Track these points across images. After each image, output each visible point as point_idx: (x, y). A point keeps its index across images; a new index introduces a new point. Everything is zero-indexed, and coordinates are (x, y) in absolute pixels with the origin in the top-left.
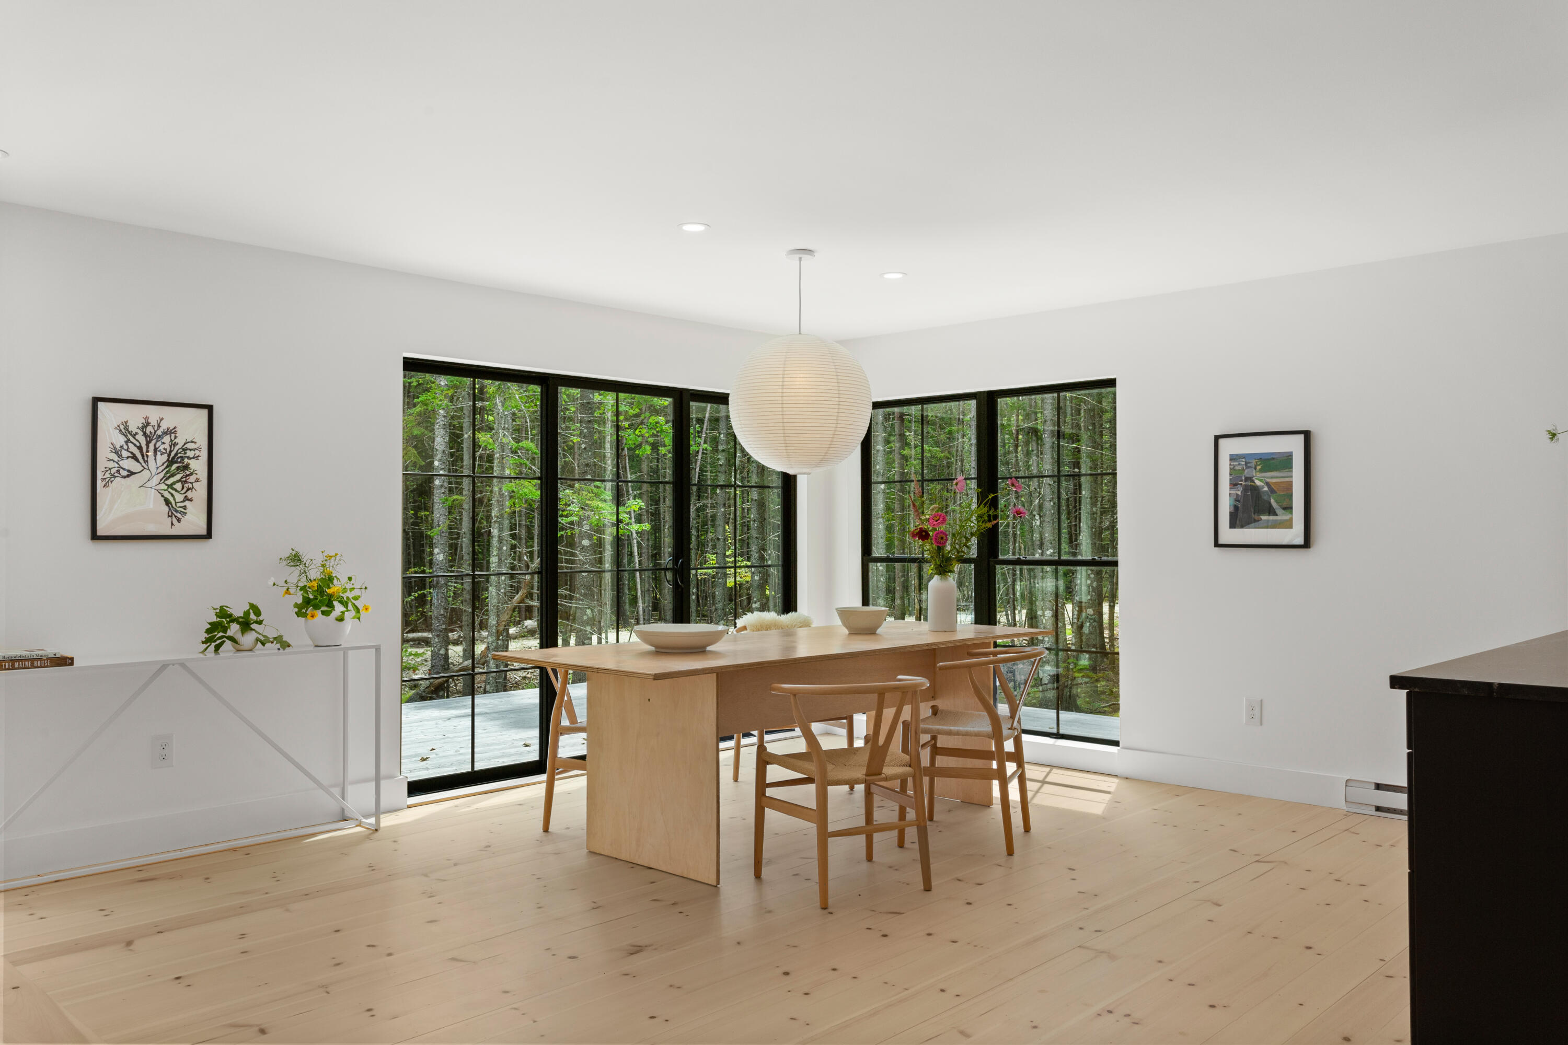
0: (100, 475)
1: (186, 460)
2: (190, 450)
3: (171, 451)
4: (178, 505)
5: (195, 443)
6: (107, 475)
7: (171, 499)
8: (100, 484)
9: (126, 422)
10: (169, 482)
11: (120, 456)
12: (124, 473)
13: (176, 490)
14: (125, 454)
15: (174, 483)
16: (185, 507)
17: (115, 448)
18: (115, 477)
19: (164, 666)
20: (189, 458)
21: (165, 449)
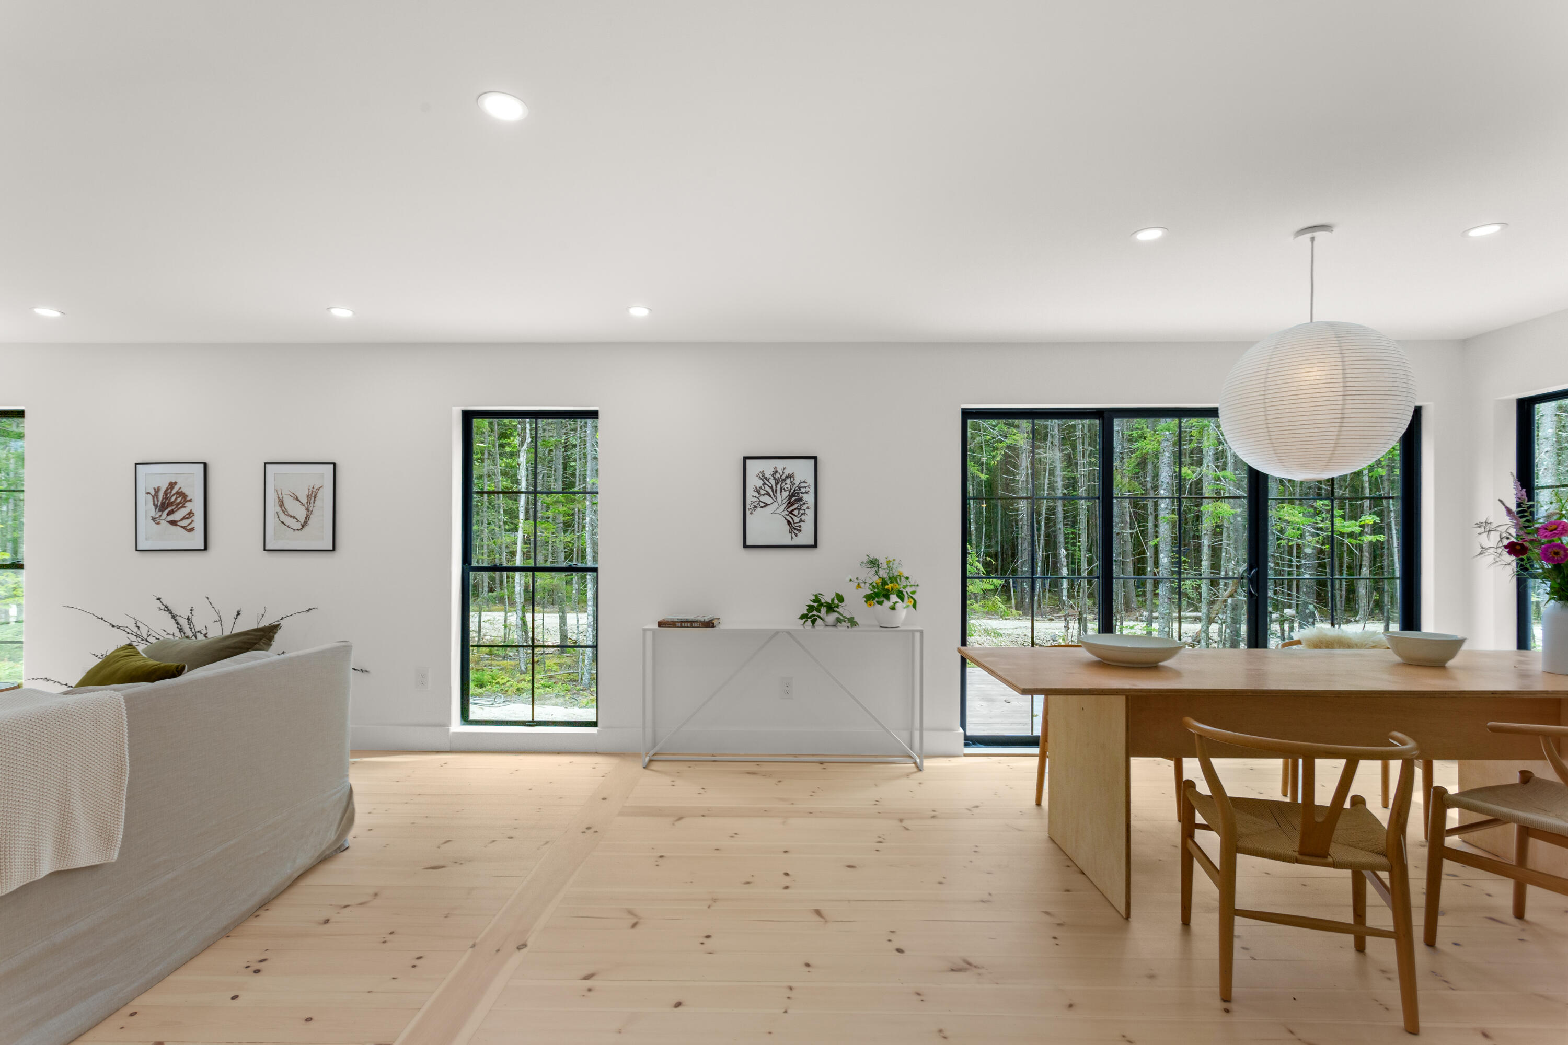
0: (748, 507)
1: (801, 495)
2: (803, 487)
3: (791, 489)
4: (796, 525)
5: (806, 482)
6: (752, 506)
7: (791, 521)
8: (748, 512)
9: (763, 472)
10: (790, 510)
11: (759, 493)
12: (762, 505)
13: (794, 515)
14: (763, 492)
15: (793, 510)
16: (800, 526)
17: (757, 489)
18: (756, 507)
19: (777, 633)
20: (802, 493)
21: (787, 488)
